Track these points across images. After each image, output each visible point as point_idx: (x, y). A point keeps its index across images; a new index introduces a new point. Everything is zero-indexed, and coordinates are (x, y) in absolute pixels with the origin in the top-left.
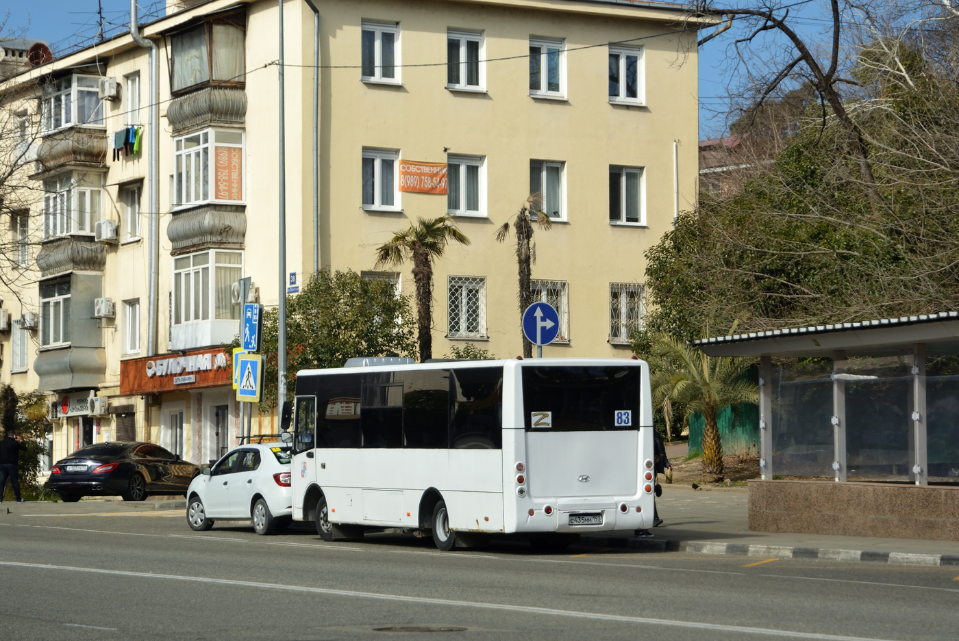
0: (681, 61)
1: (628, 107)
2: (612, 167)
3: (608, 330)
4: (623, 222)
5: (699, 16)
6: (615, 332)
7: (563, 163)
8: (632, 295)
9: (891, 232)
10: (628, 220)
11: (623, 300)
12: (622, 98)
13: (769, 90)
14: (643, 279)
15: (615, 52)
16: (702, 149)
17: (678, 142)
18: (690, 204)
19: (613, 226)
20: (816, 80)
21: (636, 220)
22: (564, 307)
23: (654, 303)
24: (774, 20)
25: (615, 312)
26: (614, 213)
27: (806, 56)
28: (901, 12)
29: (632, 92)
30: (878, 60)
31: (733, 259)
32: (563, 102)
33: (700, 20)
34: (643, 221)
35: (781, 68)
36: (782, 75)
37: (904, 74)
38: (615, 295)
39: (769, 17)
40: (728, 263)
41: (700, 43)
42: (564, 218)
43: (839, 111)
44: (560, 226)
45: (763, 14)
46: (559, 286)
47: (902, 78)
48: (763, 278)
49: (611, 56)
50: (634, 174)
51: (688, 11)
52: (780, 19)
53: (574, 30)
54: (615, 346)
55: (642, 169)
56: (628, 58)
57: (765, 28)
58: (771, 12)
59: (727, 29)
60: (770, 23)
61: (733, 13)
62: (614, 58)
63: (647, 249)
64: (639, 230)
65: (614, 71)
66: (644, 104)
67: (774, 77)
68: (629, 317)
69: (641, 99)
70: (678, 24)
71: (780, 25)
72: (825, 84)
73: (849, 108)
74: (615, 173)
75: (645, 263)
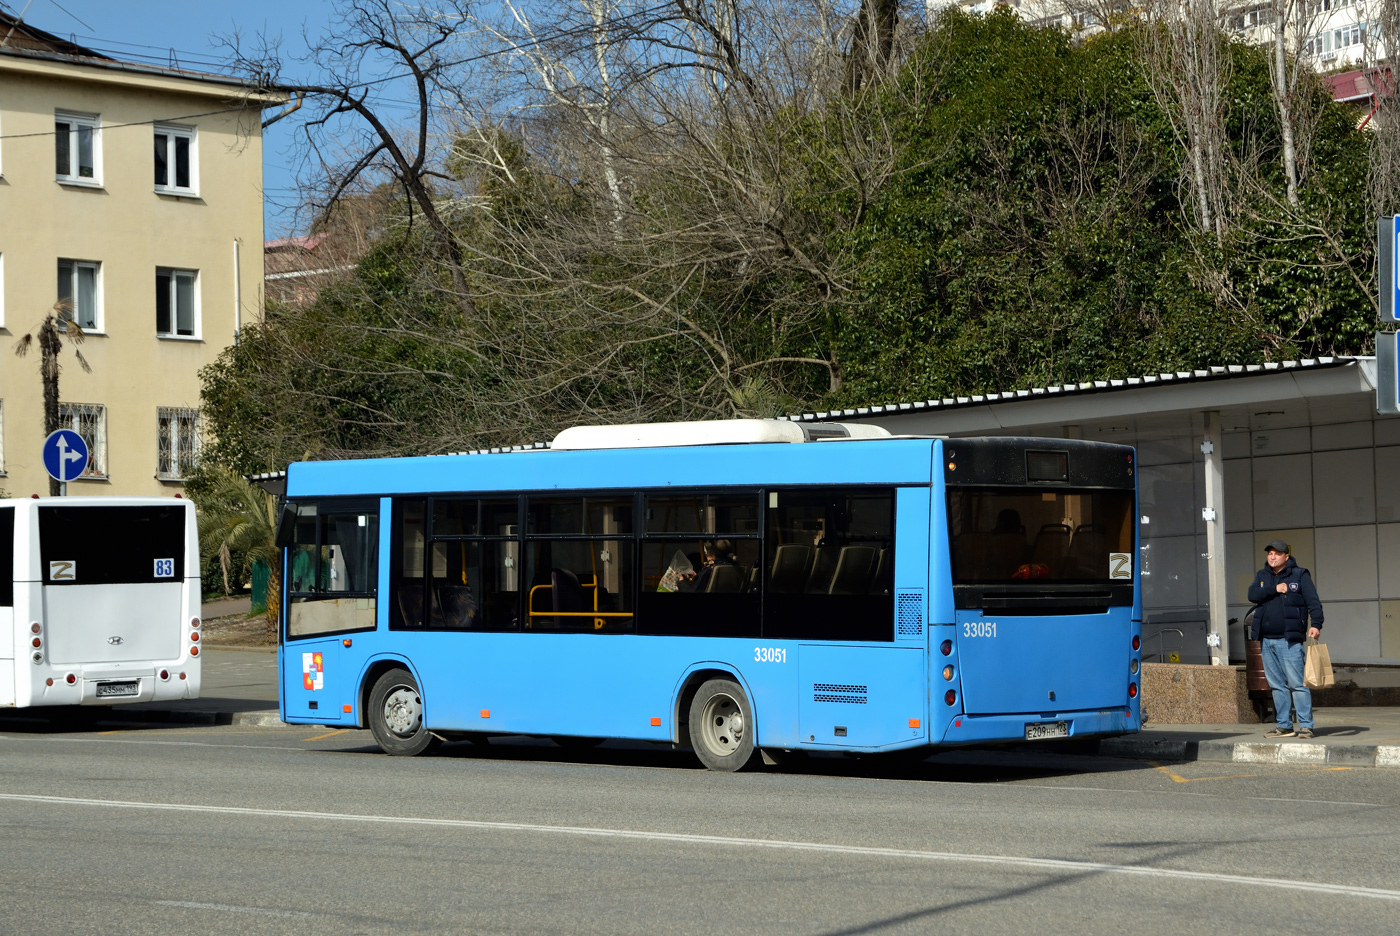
0: (241, 145)
1: (178, 198)
2: (159, 269)
3: (154, 464)
4: (174, 334)
5: (261, 93)
6: (164, 465)
7: (99, 263)
8: (184, 422)
9: (485, 350)
10: (180, 332)
11: (174, 428)
12: (171, 186)
13: (345, 183)
14: (196, 402)
15: (162, 131)
16: (268, 251)
17: (239, 241)
18: (253, 315)
19: (161, 339)
20: (400, 173)
21: (189, 333)
22: (100, 435)
23: (209, 432)
24: (351, 100)
25: (164, 442)
26: (163, 324)
27: (388, 143)
28: (497, 97)
29: (183, 179)
30: (474, 151)
31: (304, 380)
32: (98, 190)
33: (263, 97)
34: (198, 335)
35: (359, 157)
36: (361, 166)
37: (504, 168)
38: (164, 422)
39: (345, 97)
40: (297, 385)
41: (264, 125)
42: (100, 328)
43: (428, 208)
44: (95, 339)
45: (337, 93)
46: (94, 411)
47: (501, 173)
48: (338, 402)
49: (157, 137)
50: (186, 279)
51: (248, 86)
52: (358, 99)
53: (112, 103)
54: (164, 483)
55: (195, 271)
56: (178, 140)
57: (340, 109)
58: (347, 89)
59: (296, 108)
60: (346, 104)
61: (303, 91)
62: (160, 140)
63: (202, 368)
64: (193, 345)
65: (160, 155)
66: (198, 195)
67: (353, 166)
68: (181, 448)
69: (195, 188)
70: (236, 101)
71: (358, 106)
72: (412, 178)
73: (440, 206)
74: (163, 277)
75: (199, 385)
